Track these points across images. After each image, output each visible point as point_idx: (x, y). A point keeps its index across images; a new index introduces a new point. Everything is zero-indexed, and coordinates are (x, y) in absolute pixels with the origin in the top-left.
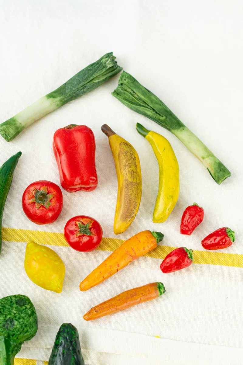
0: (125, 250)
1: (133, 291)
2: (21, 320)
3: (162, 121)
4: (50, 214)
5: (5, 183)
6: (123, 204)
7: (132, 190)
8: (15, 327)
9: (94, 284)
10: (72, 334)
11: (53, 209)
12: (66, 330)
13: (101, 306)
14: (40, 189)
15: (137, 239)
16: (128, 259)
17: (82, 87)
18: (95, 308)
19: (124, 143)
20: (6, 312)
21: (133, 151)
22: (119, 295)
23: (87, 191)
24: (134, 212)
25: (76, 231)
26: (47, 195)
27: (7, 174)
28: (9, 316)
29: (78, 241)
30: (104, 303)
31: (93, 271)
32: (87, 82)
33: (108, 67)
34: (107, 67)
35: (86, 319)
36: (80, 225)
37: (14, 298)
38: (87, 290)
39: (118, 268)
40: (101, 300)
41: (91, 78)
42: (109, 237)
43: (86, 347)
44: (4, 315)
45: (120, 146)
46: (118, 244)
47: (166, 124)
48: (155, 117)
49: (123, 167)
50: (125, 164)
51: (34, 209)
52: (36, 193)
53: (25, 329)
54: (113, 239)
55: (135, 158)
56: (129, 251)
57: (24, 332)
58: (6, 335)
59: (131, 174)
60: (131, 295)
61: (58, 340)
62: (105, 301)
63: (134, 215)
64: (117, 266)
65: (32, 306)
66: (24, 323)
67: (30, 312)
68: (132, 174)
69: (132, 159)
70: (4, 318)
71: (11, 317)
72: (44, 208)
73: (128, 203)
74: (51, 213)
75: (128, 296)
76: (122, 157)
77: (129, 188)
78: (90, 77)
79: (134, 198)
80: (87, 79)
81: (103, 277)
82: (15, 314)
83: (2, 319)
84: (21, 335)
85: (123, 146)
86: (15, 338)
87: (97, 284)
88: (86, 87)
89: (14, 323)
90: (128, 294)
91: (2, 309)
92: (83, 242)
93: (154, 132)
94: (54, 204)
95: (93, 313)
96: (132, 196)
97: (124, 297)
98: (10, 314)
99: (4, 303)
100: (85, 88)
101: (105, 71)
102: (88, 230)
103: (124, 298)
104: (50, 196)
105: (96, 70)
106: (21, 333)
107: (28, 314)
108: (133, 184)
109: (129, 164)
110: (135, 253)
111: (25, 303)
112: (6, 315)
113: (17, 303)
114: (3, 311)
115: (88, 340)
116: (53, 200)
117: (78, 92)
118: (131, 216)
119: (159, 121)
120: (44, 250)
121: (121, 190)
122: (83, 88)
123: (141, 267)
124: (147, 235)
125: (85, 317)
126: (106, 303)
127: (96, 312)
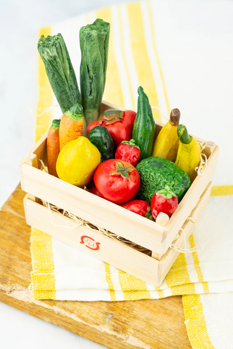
32: (67, 83)
33: (56, 55)
34: (56, 56)
78: (62, 79)
80: (63, 82)
88: (71, 86)
105: (56, 69)
117: (74, 96)
122: (73, 89)
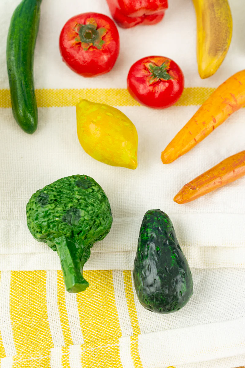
0: (222, 98)
1: (241, 154)
2: (90, 208)
4: (105, 58)
5: (31, 21)
6: (208, 31)
7: (220, 11)
8: (82, 219)
9: (183, 150)
10: (165, 223)
11: (109, 49)
12: (155, 218)
13: (199, 181)
14: (85, 23)
15: (236, 80)
16: (226, 109)
18: (191, 185)
20: (65, 200)
22: (221, 163)
24: (227, 42)
25: (147, 76)
26: (97, 29)
27: (32, 8)
28: (70, 205)
29: (152, 91)
30: (202, 176)
31: (179, 133)
36: (152, 68)
37: (72, 179)
38: (174, 161)
39: (214, 124)
40: (193, 175)
42: (192, 86)
43: (184, 244)
44: (62, 203)
46: (206, 94)
51: (80, 53)
52: (80, 30)
53: (98, 221)
54: (198, 88)
56: (227, 98)
57: (96, 226)
58: (68, 234)
60: (238, 160)
61: (145, 234)
62: (202, 173)
63: (226, 46)
64: (212, 122)
65: (100, 188)
66: (94, 212)
67: (100, 196)
70: (63, 208)
71: (73, 206)
72: (95, 49)
73: (217, 29)
74: (106, 55)
75: (235, 162)
77: (216, 8)
79: (223, 21)
81: (195, 140)
82: (78, 200)
83: (61, 210)
84: (92, 231)
86: (83, 238)
87: (187, 151)
89: (79, 214)
90: (234, 160)
91: (58, 195)
92: (159, 92)
94: (108, 42)
95: (187, 191)
96: (222, 19)
97: (230, 164)
98: (72, 201)
99: (59, 187)
102: (165, 73)
103: (229, 166)
104: (102, 32)
106: (91, 228)
107: (98, 198)
110: (236, 101)
111: (90, 185)
112: (65, 203)
113: (77, 185)
114: (60, 198)
115: (185, 232)
116: (107, 36)
118: (224, 49)
120: (104, 107)
125: (176, 200)
126: (205, 176)
127: (192, 189)
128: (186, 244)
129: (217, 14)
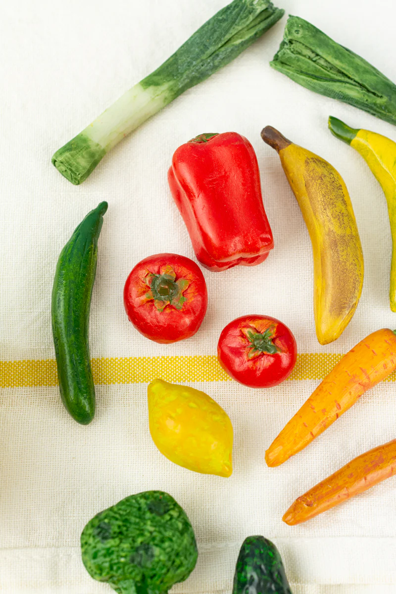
0: (348, 374)
1: (375, 453)
2: (167, 544)
3: (381, 107)
4: (187, 320)
5: (85, 267)
6: (330, 282)
7: (345, 252)
8: (156, 559)
9: (295, 449)
10: (270, 557)
11: (192, 309)
12: (257, 552)
13: (317, 493)
14: (159, 272)
15: (369, 347)
16: (355, 388)
17: (211, 58)
18: (306, 499)
19: (312, 159)
20: (133, 531)
21: (334, 173)
22: (347, 466)
23: (252, 264)
24: (356, 295)
25: (245, 347)
26: (175, 281)
27: (87, 249)
28: (140, 540)
29: (252, 368)
30: (322, 485)
31: (289, 423)
32: (220, 46)
33: (258, 11)
34: (256, 12)
35: (291, 521)
36: (252, 335)
37: (142, 501)
38: (282, 463)
39: (338, 411)
40: (310, 481)
41: (228, 37)
42: (307, 352)
43: (296, 579)
44: (129, 537)
45: (306, 166)
46: (328, 362)
47: (390, 112)
48: (367, 100)
49: (319, 207)
50: (324, 201)
51: (153, 314)
52: (153, 282)
53: (178, 562)
54: (316, 354)
55: (341, 186)
56: (356, 375)
57: (175, 568)
58: (138, 578)
59: (339, 219)
60: (372, 463)
61: (243, 574)
62: (322, 480)
63: (355, 301)
64: (335, 409)
65: (181, 512)
66: (173, 550)
67: (180, 526)
68: (341, 219)
69: (336, 190)
70: (130, 544)
71: (145, 540)
72: (173, 310)
73: (341, 279)
74: (188, 318)
75: (367, 466)
76: (315, 188)
77: (340, 248)
78: (224, 36)
79: (351, 267)
80: (219, 39)
81: (312, 434)
82: (151, 533)
83: (127, 548)
84: (170, 575)
85: (313, 165)
86: (158, 582)
87: (300, 449)
88: (217, 55)
89: (152, 552)
90: (365, 461)
91: (125, 526)
92: (262, 368)
93: (367, 132)
94: (193, 299)
95: (302, 508)
96: (348, 264)
97: (360, 468)
98: (142, 535)
99: (124, 513)
100: (216, 59)
101: (254, 20)
102: (270, 343)
103: (359, 471)
104: (183, 284)
105: (236, 19)
106: (168, 571)
107: (177, 529)
108: (347, 238)
109: (331, 199)
110: (368, 378)
111: (167, 508)
112: (133, 537)
113: (151, 510)
114: (127, 530)
116: (189, 291)
117: (203, 68)
118: (351, 305)
119: (375, 107)
120: (186, 394)
121: (321, 254)
122: (213, 60)
123: (380, 404)
124: (386, 338)
125: (286, 520)
126: (326, 486)
127: (307, 505)
128: (300, 581)
129: (342, 256)
